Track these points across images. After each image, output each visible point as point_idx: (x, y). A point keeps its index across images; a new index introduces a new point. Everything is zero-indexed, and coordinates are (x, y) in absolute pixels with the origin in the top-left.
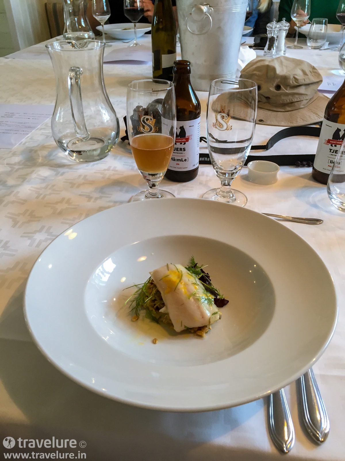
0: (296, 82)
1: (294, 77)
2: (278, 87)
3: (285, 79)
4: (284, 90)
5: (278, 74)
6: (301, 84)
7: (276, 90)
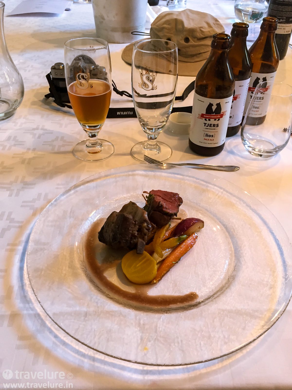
0: (203, 35)
1: (201, 30)
2: (187, 40)
3: (192, 31)
4: (192, 42)
5: (186, 27)
6: (207, 36)
7: (185, 42)
